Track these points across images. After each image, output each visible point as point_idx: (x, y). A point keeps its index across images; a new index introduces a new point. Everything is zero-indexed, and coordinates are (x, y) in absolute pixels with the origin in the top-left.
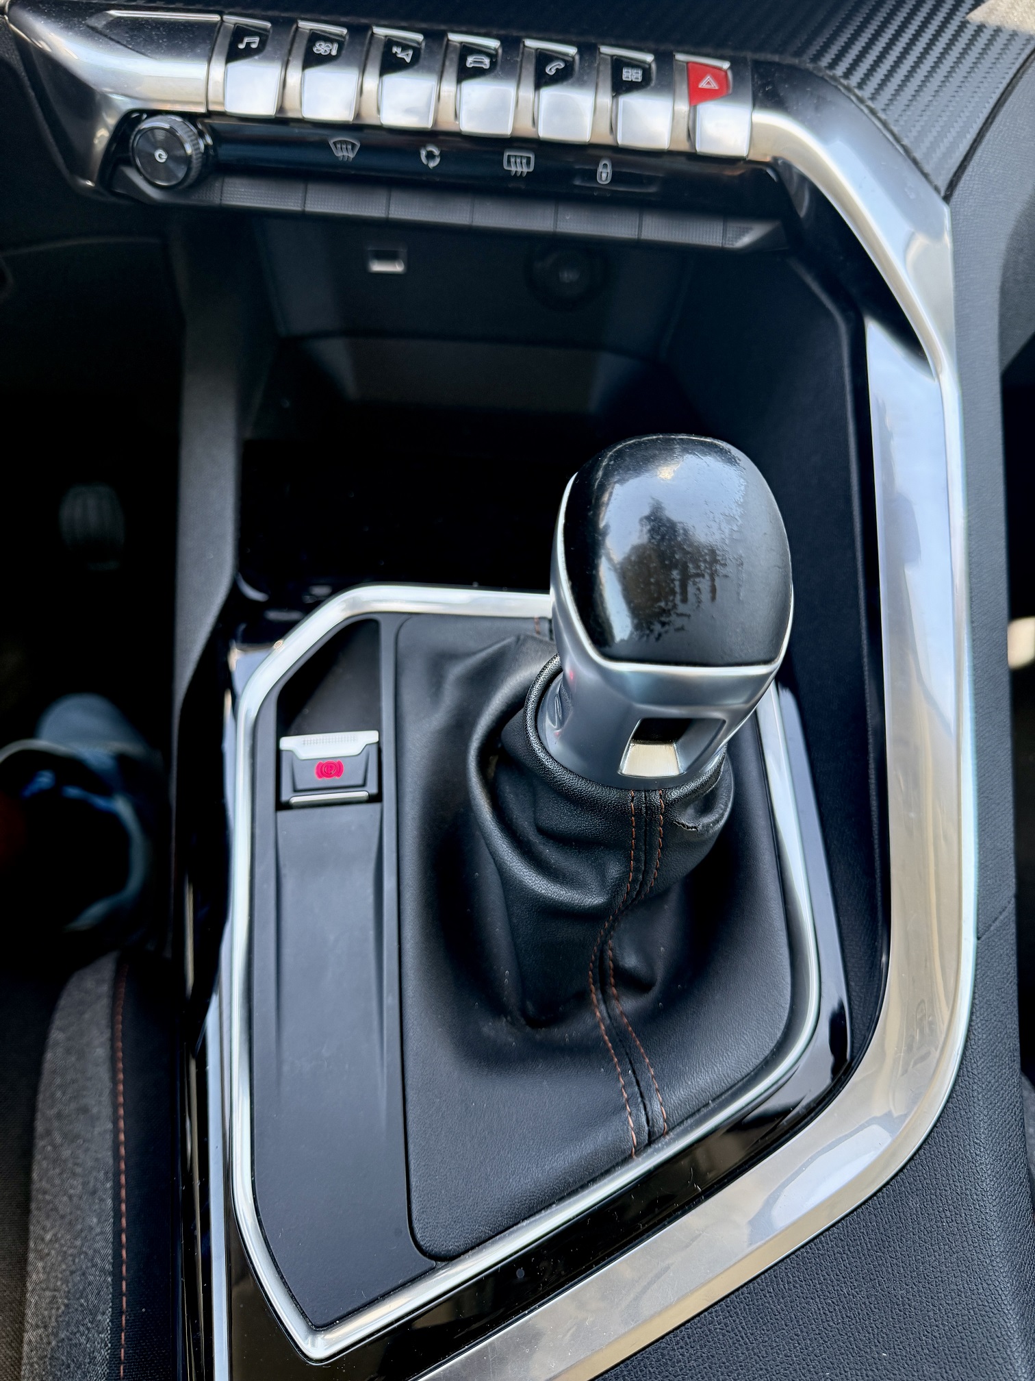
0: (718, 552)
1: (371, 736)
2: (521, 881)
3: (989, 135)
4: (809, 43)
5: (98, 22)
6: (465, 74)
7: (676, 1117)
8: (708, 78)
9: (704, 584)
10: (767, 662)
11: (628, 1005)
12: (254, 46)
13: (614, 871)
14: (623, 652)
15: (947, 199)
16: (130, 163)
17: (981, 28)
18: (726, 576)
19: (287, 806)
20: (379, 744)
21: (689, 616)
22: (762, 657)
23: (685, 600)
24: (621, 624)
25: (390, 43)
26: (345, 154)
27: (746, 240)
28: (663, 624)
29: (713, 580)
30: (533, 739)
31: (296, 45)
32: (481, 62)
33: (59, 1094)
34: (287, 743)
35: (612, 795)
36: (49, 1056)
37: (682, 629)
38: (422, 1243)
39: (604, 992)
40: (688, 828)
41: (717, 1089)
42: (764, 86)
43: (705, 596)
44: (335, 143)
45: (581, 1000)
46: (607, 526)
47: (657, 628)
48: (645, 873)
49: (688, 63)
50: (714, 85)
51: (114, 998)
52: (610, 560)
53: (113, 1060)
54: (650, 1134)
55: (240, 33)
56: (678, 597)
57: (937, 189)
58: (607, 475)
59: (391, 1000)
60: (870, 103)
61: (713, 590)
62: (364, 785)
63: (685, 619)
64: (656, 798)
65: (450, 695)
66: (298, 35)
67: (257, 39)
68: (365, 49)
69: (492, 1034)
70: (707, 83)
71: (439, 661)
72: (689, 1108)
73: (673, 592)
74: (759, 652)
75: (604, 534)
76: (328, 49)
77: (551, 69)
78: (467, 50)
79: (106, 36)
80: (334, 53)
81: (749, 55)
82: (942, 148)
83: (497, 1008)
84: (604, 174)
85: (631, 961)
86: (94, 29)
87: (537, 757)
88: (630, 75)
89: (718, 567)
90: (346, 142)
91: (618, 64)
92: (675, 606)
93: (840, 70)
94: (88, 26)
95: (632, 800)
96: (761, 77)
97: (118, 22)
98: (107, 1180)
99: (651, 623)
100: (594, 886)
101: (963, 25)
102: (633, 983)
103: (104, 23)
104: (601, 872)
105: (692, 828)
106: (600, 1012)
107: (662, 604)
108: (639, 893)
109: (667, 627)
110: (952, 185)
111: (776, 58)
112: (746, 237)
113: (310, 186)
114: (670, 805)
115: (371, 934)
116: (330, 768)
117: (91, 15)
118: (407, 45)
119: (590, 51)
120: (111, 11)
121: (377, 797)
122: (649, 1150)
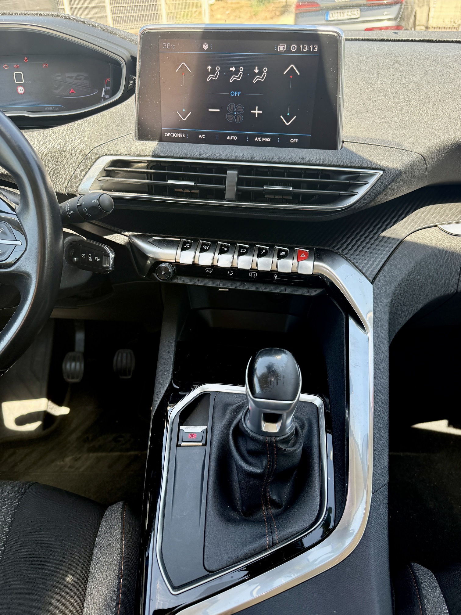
0: (279, 374)
1: (205, 427)
2: (241, 465)
4: (332, 244)
5: (151, 240)
6: (240, 254)
7: (281, 539)
9: (275, 381)
11: (273, 511)
12: (188, 247)
13: (265, 462)
14: (258, 396)
15: (372, 283)
16: (155, 272)
17: (384, 237)
18: (280, 380)
19: (180, 446)
20: (207, 429)
21: (271, 388)
22: (291, 399)
23: (271, 385)
24: (258, 391)
25: (222, 245)
26: (209, 272)
27: (314, 294)
28: (266, 390)
29: (277, 380)
30: (244, 424)
31: (198, 246)
32: (244, 251)
34: (181, 428)
35: (262, 438)
36: (100, 529)
37: (270, 391)
38: (206, 567)
39: (266, 507)
40: (283, 449)
41: (294, 533)
42: (318, 256)
44: (207, 270)
45: (259, 508)
46: (256, 368)
48: (273, 462)
49: (298, 250)
50: (304, 256)
51: (123, 511)
53: (122, 528)
54: (273, 543)
55: (185, 243)
56: (269, 384)
57: (369, 280)
58: (258, 356)
59: (204, 501)
60: (349, 258)
61: (277, 383)
62: (202, 441)
63: (271, 389)
64: (273, 439)
65: (228, 415)
66: (199, 243)
67: (189, 245)
68: (215, 248)
69: (232, 515)
70: (303, 255)
71: (226, 406)
72: (285, 537)
73: (268, 383)
74: (290, 398)
75: (256, 369)
76: (206, 247)
77: (262, 252)
78: (241, 247)
79: (152, 244)
80: (208, 248)
81: (315, 247)
82: (371, 269)
83: (235, 509)
84: (275, 277)
85: (274, 497)
86: (150, 242)
88: (283, 254)
89: (278, 378)
90: (210, 269)
91: (280, 251)
92: (268, 386)
93: (340, 250)
94: (148, 241)
95: (267, 439)
96: (318, 253)
97: (155, 240)
98: (117, 563)
99: (263, 389)
100: (260, 467)
101: (379, 237)
102: (275, 504)
103: (152, 240)
105: (284, 449)
106: (265, 512)
107: (266, 385)
109: (266, 391)
110: (374, 279)
111: (322, 248)
112: (315, 292)
113: (200, 279)
114: (277, 441)
115: (200, 483)
116: (193, 435)
117: (149, 238)
118: (225, 246)
119: (272, 247)
120: (154, 238)
121: (205, 445)
122: (272, 547)
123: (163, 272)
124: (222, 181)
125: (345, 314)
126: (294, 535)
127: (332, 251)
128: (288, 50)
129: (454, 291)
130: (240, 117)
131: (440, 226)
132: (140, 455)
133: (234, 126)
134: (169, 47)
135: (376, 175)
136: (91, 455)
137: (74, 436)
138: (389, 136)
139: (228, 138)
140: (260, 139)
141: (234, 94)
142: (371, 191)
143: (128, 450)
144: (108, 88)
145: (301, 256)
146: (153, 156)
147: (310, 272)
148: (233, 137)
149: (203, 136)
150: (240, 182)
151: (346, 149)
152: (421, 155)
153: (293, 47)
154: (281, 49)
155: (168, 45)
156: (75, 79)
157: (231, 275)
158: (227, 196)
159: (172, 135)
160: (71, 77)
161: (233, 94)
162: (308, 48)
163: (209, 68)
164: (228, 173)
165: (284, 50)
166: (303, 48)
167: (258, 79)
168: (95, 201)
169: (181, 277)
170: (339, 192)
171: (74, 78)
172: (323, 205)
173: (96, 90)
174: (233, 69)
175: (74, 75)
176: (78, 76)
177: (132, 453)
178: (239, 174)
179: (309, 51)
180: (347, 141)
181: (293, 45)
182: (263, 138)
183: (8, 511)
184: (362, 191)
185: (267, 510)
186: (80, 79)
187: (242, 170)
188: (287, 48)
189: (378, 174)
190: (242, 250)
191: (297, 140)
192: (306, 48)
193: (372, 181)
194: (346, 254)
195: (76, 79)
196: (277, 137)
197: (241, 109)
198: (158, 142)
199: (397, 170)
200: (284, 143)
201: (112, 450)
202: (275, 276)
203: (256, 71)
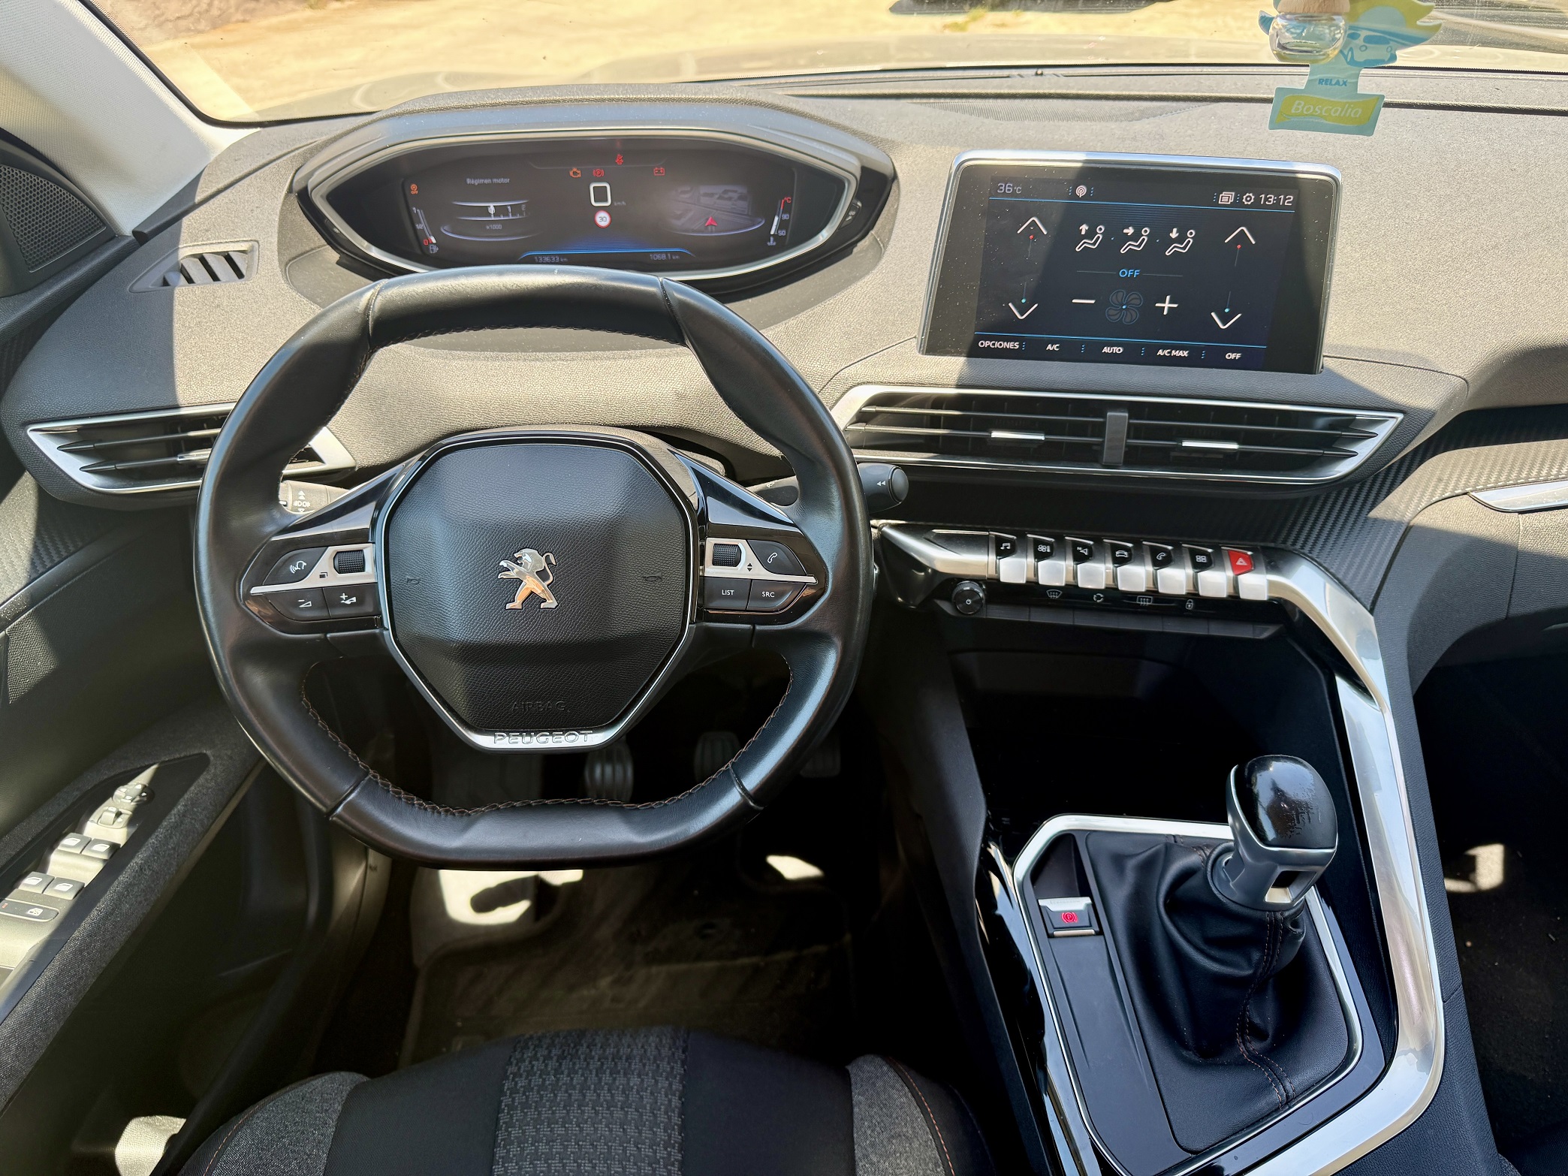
0: (1308, 804)
1: (1087, 900)
3: (1390, 575)
4: (1280, 535)
5: (928, 535)
6: (1118, 561)
7: (1299, 1090)
8: (1241, 560)
9: (1305, 816)
10: (1332, 848)
11: (1255, 1046)
12: (1009, 548)
13: (1256, 956)
14: (1273, 843)
15: (1371, 611)
16: (946, 600)
17: (1377, 520)
18: (1313, 813)
19: (1054, 937)
20: (1093, 904)
23: (1299, 822)
24: (1271, 834)
25: (1078, 545)
26: (1053, 596)
27: (1265, 635)
28: (1291, 832)
29: (1309, 815)
30: (1214, 889)
31: (1029, 547)
32: (1124, 554)
33: (869, 1132)
34: (1044, 902)
35: (1258, 914)
37: (1299, 833)
38: (1182, 1144)
39: (1243, 1038)
40: (1294, 932)
41: (1318, 1078)
42: (1270, 562)
43: (1307, 821)
44: (1049, 592)
45: (1231, 1041)
47: (1289, 833)
48: (1273, 957)
49: (1229, 551)
50: (1244, 564)
52: (1263, 807)
54: (1287, 1097)
55: (1000, 541)
56: (1295, 822)
57: (1365, 606)
60: (1324, 565)
61: (1309, 819)
62: (1091, 926)
63: (1300, 829)
64: (1279, 915)
65: (1130, 876)
66: (1031, 542)
67: (1009, 544)
68: (1064, 550)
70: (1241, 562)
71: (1119, 861)
72: (1306, 1086)
74: (1328, 844)
76: (1045, 549)
77: (1160, 557)
78: (1117, 548)
79: (933, 542)
80: (1050, 551)
81: (1261, 544)
84: (1190, 606)
85: (1257, 1019)
86: (926, 538)
87: (1217, 897)
88: (1201, 559)
89: (1310, 809)
90: (1054, 591)
91: (1194, 553)
92: (1294, 825)
93: (1298, 546)
95: (1268, 916)
96: (1267, 556)
97: (939, 536)
99: (1285, 833)
100: (1244, 964)
101: (1367, 518)
102: (1259, 1034)
103: (933, 536)
104: (1249, 960)
106: (1241, 1048)
107: (1288, 824)
108: (1268, 969)
109: (1293, 835)
110: (1374, 603)
111: (1273, 545)
112: (1266, 632)
113: (1031, 609)
114: (1285, 919)
116: (1070, 917)
118: (1084, 546)
119: (1177, 546)
120: (934, 531)
121: (1100, 933)
122: (1287, 1103)
123: (970, 601)
124: (1099, 430)
125: (1324, 673)
126: (1319, 1082)
127: (1282, 549)
128: (1237, 202)
129: (1503, 616)
130: (1134, 313)
131: (1473, 494)
132: (762, 964)
133: (1118, 330)
134: (1009, 190)
135: (1387, 420)
136: (654, 970)
137: (605, 932)
138: (1401, 344)
139: (1106, 350)
140: (1168, 352)
141: (1125, 273)
142: (1381, 449)
143: (735, 955)
144: (785, 217)
145: (1238, 563)
146: (959, 386)
147: (1264, 596)
148: (1115, 348)
149: (1055, 346)
150: (1134, 431)
151: (1331, 372)
152: (1464, 379)
153: (1249, 196)
154: (1225, 199)
155: (1009, 186)
156: (718, 198)
157: (1098, 601)
158: (1106, 457)
159: (994, 344)
160: (712, 195)
161: (1123, 273)
162: (1274, 200)
163: (1084, 228)
164: (1110, 416)
165: (1230, 201)
166: (1266, 199)
167: (1175, 249)
168: (884, 483)
169: (995, 607)
170: (1322, 451)
171: (717, 196)
172: (1290, 473)
173: (760, 220)
174: (1130, 231)
175: (718, 189)
176: (725, 192)
177: (745, 961)
178: (1130, 418)
179: (1276, 205)
180: (1329, 355)
181: (1251, 195)
182: (1173, 351)
183: (670, 1085)
184: (1364, 450)
185: (1244, 1045)
186: (730, 199)
187: (1134, 409)
188: (1235, 199)
189: (1395, 420)
190: (1117, 553)
191: (1238, 356)
192: (1272, 200)
193: (1383, 431)
194: (1310, 552)
195: (720, 198)
196: (1200, 349)
197: (1137, 299)
198: (965, 358)
199: (1428, 411)
200: (1216, 360)
201: (699, 957)
202: (1190, 602)
203: (1174, 234)
